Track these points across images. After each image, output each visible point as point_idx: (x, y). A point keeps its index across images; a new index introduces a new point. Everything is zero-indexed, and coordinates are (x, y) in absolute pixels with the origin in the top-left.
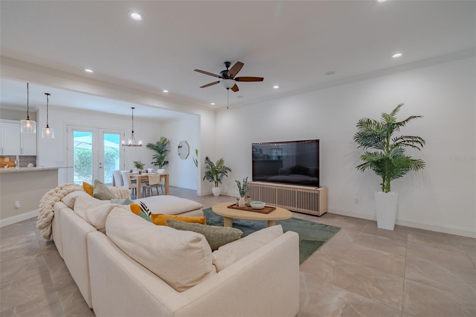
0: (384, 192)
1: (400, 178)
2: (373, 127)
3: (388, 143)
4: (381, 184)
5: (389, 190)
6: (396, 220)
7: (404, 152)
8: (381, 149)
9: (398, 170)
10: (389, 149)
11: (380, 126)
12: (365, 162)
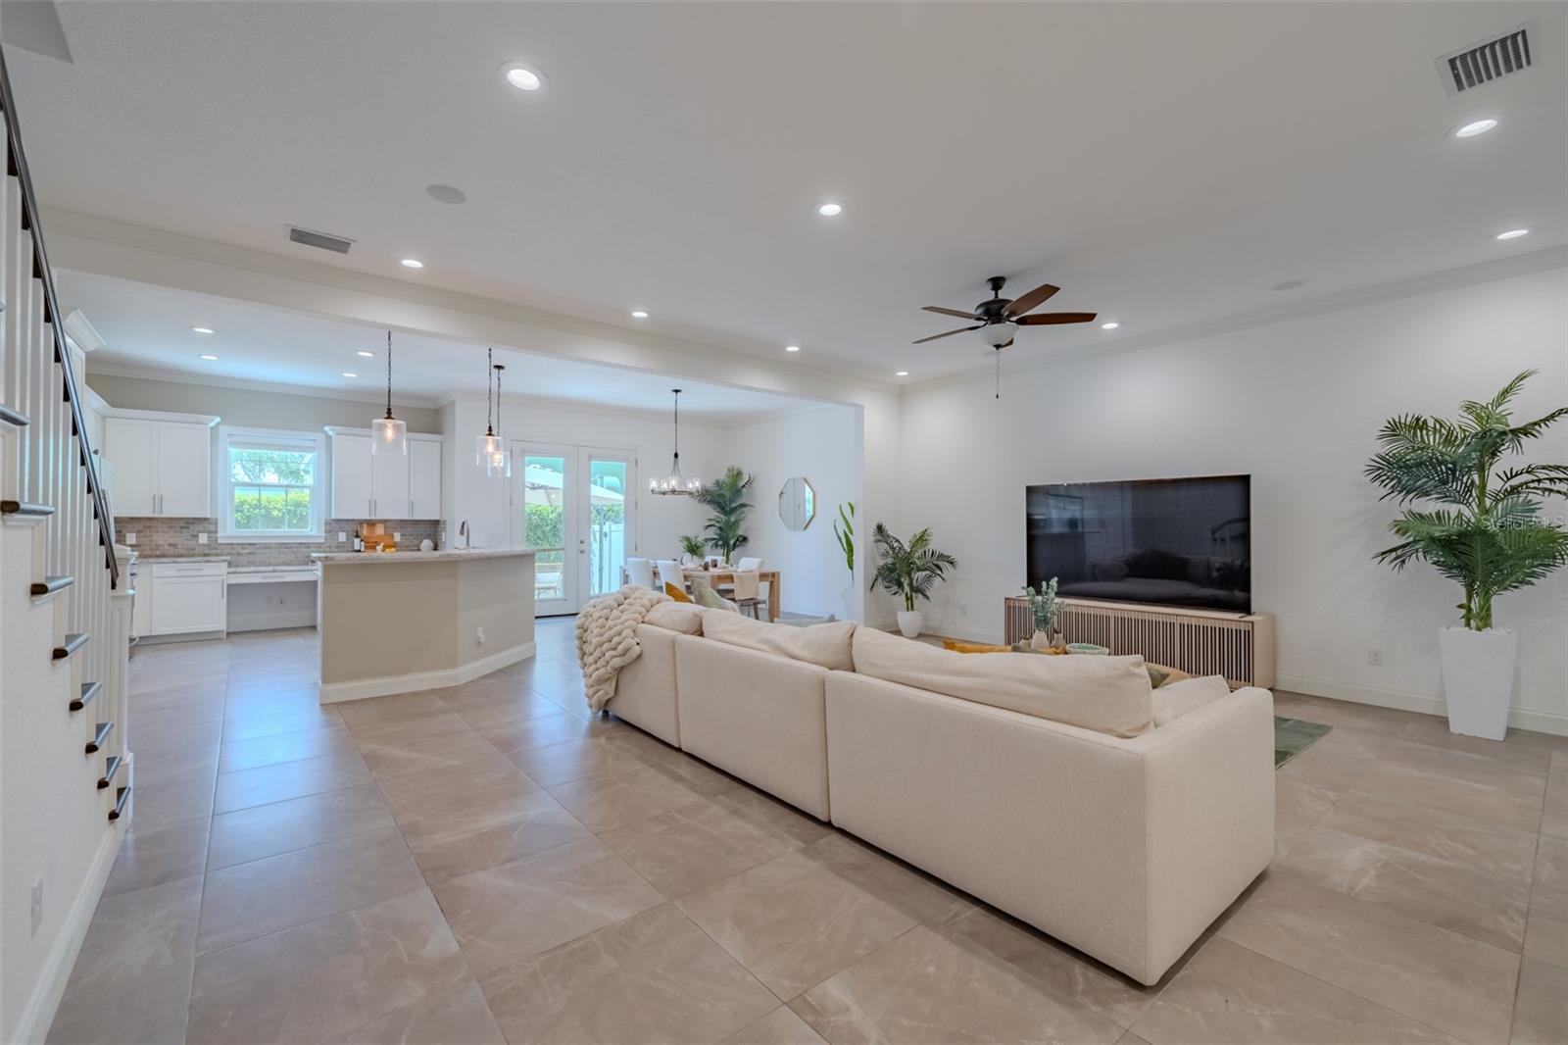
0: (1471, 628)
1: (1526, 588)
2: (1431, 438)
3: (1483, 486)
4: (1460, 606)
5: (1489, 622)
6: (1512, 715)
7: (1538, 511)
8: (1460, 502)
9: (1517, 564)
10: (1488, 502)
11: (1457, 437)
12: (1403, 541)
